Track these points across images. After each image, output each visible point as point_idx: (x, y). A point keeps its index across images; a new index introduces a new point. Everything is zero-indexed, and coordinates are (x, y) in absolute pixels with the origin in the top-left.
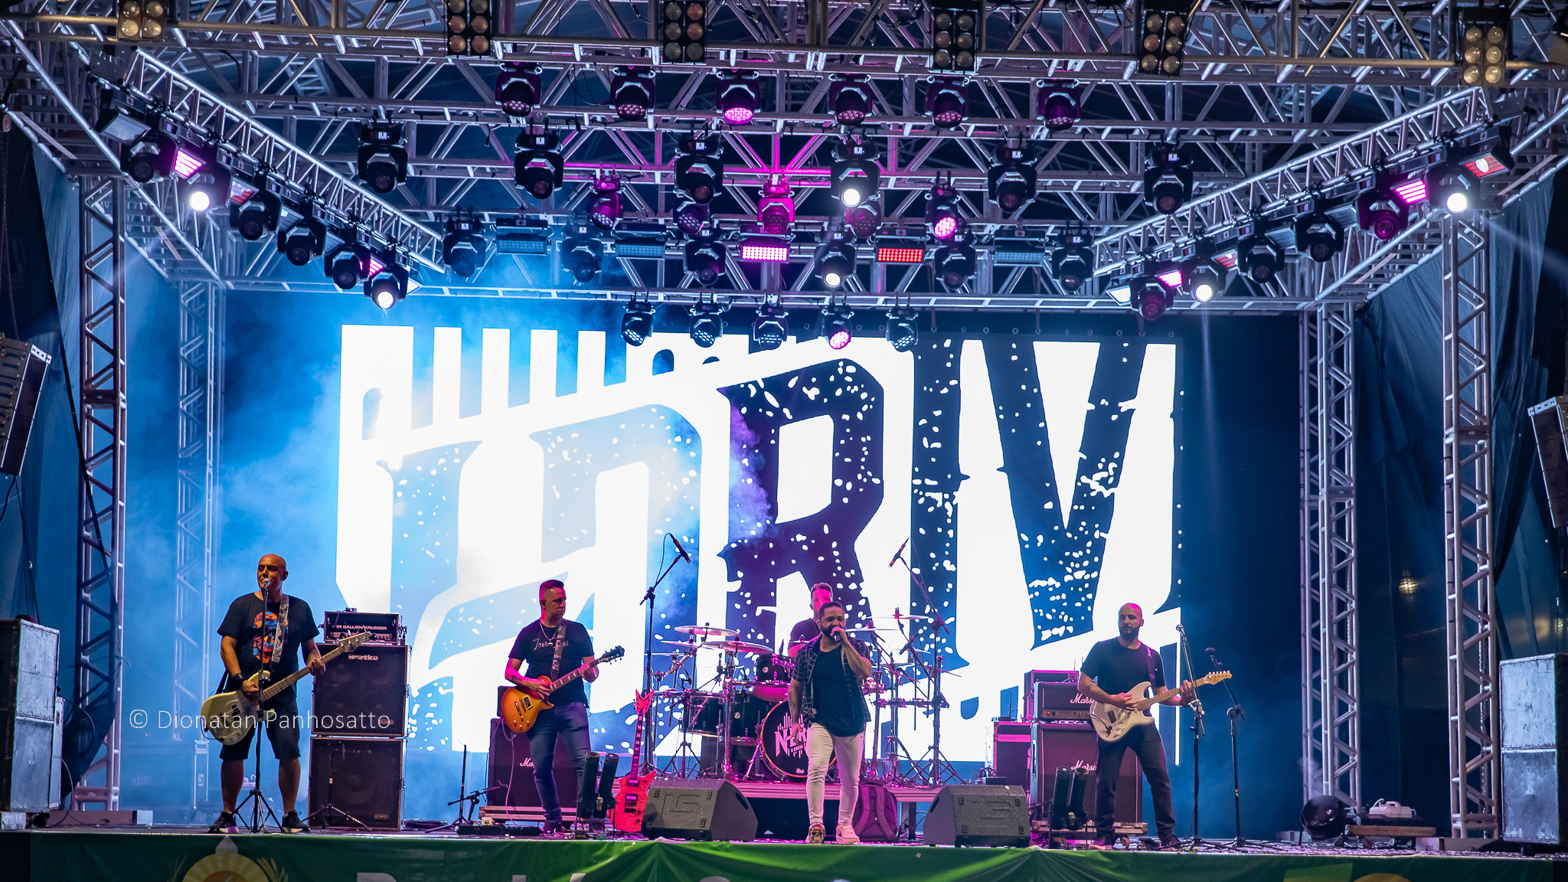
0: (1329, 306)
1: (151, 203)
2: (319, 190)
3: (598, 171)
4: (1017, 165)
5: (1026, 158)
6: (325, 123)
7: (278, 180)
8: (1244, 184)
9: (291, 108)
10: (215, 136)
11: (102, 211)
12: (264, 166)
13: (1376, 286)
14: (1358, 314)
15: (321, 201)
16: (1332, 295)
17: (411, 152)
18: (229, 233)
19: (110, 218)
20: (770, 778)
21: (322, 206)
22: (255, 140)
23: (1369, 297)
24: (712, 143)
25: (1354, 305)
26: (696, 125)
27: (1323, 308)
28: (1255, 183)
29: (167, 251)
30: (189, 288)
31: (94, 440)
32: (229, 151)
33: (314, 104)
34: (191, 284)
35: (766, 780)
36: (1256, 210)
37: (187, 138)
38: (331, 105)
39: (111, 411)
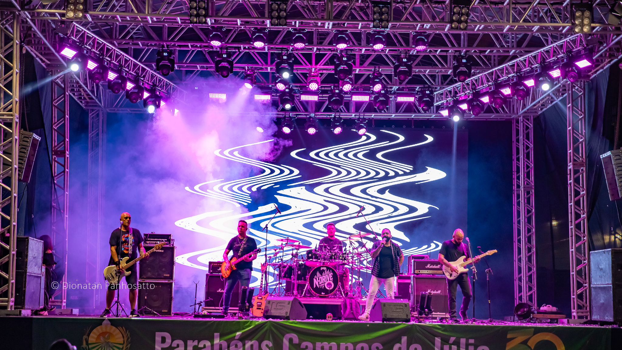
0: (524, 117)
1: (78, 80)
2: (141, 74)
3: (246, 67)
4: (405, 64)
5: (408, 61)
6: (144, 49)
7: (126, 71)
8: (491, 71)
9: (131, 44)
10: (103, 55)
11: (60, 83)
12: (121, 66)
13: (542, 109)
14: (534, 119)
15: (142, 79)
16: (525, 112)
17: (176, 60)
18: (108, 91)
19: (63, 86)
20: (312, 296)
21: (143, 81)
22: (118, 56)
23: (539, 113)
24: (290, 56)
25: (533, 116)
26: (283, 50)
27: (521, 117)
28: (495, 70)
29: (85, 98)
30: (92, 112)
31: (56, 168)
32: (108, 60)
33: (140, 43)
34: (93, 110)
35: (310, 296)
36: (496, 80)
37: (92, 55)
38: (146, 42)
39: (63, 158)
